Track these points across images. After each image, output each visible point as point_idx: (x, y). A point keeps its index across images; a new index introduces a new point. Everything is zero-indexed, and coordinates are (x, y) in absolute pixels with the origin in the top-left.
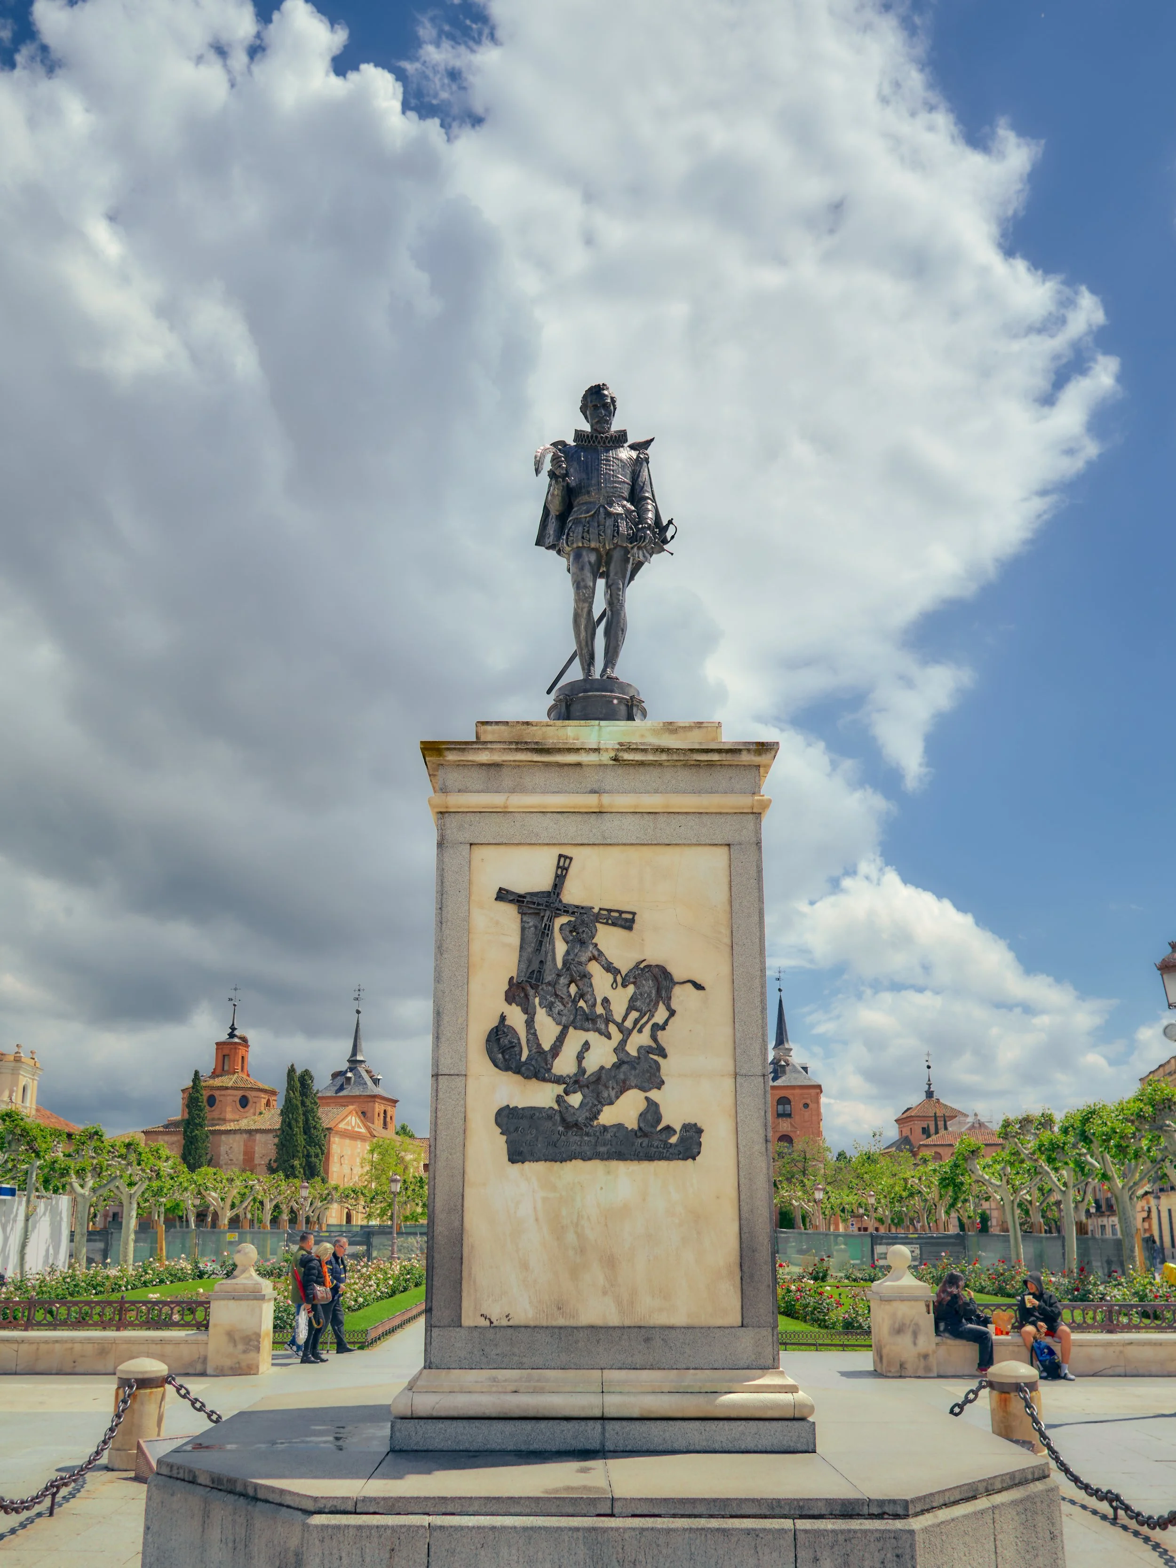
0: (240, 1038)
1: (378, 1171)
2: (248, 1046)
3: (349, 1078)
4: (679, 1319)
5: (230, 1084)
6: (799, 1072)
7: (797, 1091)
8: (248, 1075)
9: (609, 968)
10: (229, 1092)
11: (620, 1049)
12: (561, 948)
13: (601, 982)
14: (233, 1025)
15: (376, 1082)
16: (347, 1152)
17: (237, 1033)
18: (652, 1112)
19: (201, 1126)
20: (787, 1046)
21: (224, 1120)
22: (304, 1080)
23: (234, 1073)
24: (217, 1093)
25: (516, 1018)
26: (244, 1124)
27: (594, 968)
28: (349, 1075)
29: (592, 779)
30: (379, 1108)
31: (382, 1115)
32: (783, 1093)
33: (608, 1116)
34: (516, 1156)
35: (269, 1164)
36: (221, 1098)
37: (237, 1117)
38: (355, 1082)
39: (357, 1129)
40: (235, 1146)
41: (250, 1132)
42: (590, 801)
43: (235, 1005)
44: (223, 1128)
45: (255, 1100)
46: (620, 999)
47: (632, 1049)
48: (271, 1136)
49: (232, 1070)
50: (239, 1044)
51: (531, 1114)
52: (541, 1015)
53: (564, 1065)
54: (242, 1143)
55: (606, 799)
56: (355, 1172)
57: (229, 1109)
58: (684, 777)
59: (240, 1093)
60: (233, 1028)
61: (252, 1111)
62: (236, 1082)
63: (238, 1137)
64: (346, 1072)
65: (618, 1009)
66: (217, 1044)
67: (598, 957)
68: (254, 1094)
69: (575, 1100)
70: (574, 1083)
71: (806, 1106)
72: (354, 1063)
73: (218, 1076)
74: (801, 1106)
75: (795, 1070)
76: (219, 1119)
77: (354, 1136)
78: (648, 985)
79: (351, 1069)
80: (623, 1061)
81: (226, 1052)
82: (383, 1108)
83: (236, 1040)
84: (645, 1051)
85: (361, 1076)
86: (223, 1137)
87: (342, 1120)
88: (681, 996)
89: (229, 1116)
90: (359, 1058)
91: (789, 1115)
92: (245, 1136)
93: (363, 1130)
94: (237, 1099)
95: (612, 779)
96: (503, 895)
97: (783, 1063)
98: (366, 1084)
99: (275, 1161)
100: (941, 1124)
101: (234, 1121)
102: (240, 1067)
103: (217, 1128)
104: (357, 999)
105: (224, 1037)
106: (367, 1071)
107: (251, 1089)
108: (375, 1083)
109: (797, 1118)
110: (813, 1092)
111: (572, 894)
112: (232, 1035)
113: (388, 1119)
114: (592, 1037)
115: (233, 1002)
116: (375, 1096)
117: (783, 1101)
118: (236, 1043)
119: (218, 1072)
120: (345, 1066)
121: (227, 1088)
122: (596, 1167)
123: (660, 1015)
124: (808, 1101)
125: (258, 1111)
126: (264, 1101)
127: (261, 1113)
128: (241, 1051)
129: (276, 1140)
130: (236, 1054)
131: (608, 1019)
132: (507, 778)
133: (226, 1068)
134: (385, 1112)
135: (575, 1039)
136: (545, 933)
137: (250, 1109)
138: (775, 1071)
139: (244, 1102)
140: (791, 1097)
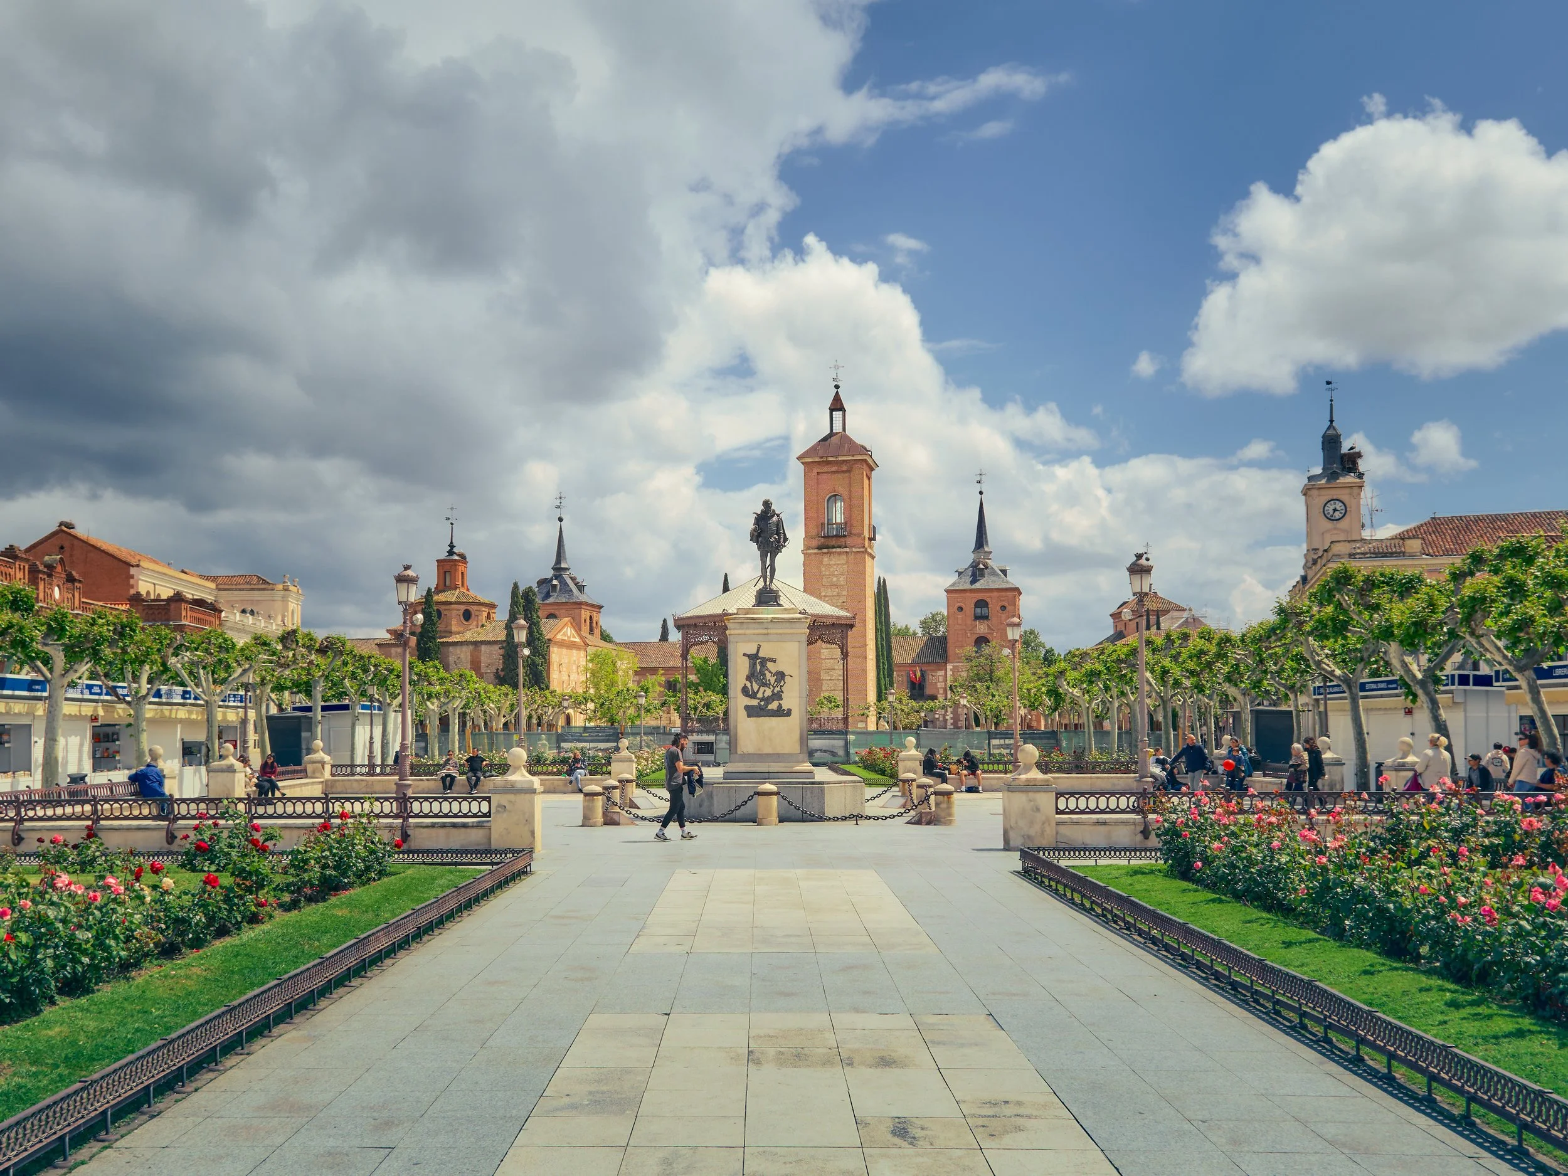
0: (459, 555)
1: (595, 677)
2: (466, 563)
3: (555, 586)
4: (786, 752)
5: (453, 600)
6: (998, 575)
7: (995, 594)
8: (468, 590)
9: (770, 672)
10: (453, 606)
11: (773, 691)
12: (759, 667)
13: (768, 675)
14: (452, 542)
15: (581, 588)
16: (565, 661)
17: (455, 550)
18: (780, 706)
19: (434, 639)
20: (986, 549)
21: (450, 633)
22: (528, 595)
23: (456, 588)
24: (442, 608)
25: (748, 684)
26: (468, 636)
27: (766, 672)
28: (555, 582)
29: (765, 625)
30: (585, 614)
31: (588, 621)
32: (980, 596)
33: (770, 707)
34: (749, 716)
35: (497, 672)
36: (446, 612)
37: (461, 629)
38: (560, 589)
39: (572, 639)
40: (462, 656)
41: (476, 644)
42: (765, 631)
43: (452, 524)
44: (450, 640)
45: (477, 613)
46: (773, 680)
47: (775, 691)
48: (497, 647)
49: (453, 586)
50: (459, 561)
51: (752, 707)
52: (754, 683)
53: (760, 695)
54: (469, 654)
55: (769, 631)
56: (572, 678)
57: (454, 622)
58: (788, 625)
59: (463, 608)
60: (452, 546)
61: (475, 623)
62: (458, 597)
63: (464, 648)
64: (551, 580)
65: (772, 682)
66: (438, 561)
67: (768, 669)
68: (475, 608)
69: (762, 703)
70: (762, 699)
71: (1003, 608)
72: (558, 570)
73: (441, 592)
74: (999, 608)
75: (994, 573)
76: (446, 632)
77: (571, 646)
78: (779, 676)
79: (556, 577)
80: (774, 694)
81: (447, 568)
82: (588, 614)
83: (456, 557)
84: (778, 692)
85: (566, 584)
86: (451, 649)
87: (560, 631)
88: (787, 679)
89: (454, 628)
90: (563, 565)
91: (986, 618)
92: (471, 647)
93: (577, 640)
94: (461, 613)
95: (770, 626)
96: (745, 655)
97: (982, 566)
98: (571, 591)
99: (502, 670)
100: (1153, 619)
101: (459, 633)
102: (460, 583)
103: (445, 640)
104: (559, 507)
105: (443, 555)
106: (571, 578)
107: (473, 603)
108: (580, 591)
109: (994, 620)
110: (1010, 594)
111: (760, 655)
112: (451, 553)
113: (594, 625)
114: (766, 689)
115: (450, 521)
116: (581, 603)
117: (981, 604)
118: (455, 560)
119: (441, 587)
120: (549, 574)
121: (451, 603)
122: (767, 718)
123: (782, 683)
124: (1005, 604)
125: (480, 624)
126: (485, 614)
127: (483, 626)
128: (461, 568)
129: (502, 652)
130: (456, 570)
131: (770, 684)
132: (745, 626)
133: (448, 583)
134: (591, 617)
135: (762, 689)
136: (755, 664)
137: (473, 623)
138: (974, 575)
139: (467, 615)
140: (988, 600)
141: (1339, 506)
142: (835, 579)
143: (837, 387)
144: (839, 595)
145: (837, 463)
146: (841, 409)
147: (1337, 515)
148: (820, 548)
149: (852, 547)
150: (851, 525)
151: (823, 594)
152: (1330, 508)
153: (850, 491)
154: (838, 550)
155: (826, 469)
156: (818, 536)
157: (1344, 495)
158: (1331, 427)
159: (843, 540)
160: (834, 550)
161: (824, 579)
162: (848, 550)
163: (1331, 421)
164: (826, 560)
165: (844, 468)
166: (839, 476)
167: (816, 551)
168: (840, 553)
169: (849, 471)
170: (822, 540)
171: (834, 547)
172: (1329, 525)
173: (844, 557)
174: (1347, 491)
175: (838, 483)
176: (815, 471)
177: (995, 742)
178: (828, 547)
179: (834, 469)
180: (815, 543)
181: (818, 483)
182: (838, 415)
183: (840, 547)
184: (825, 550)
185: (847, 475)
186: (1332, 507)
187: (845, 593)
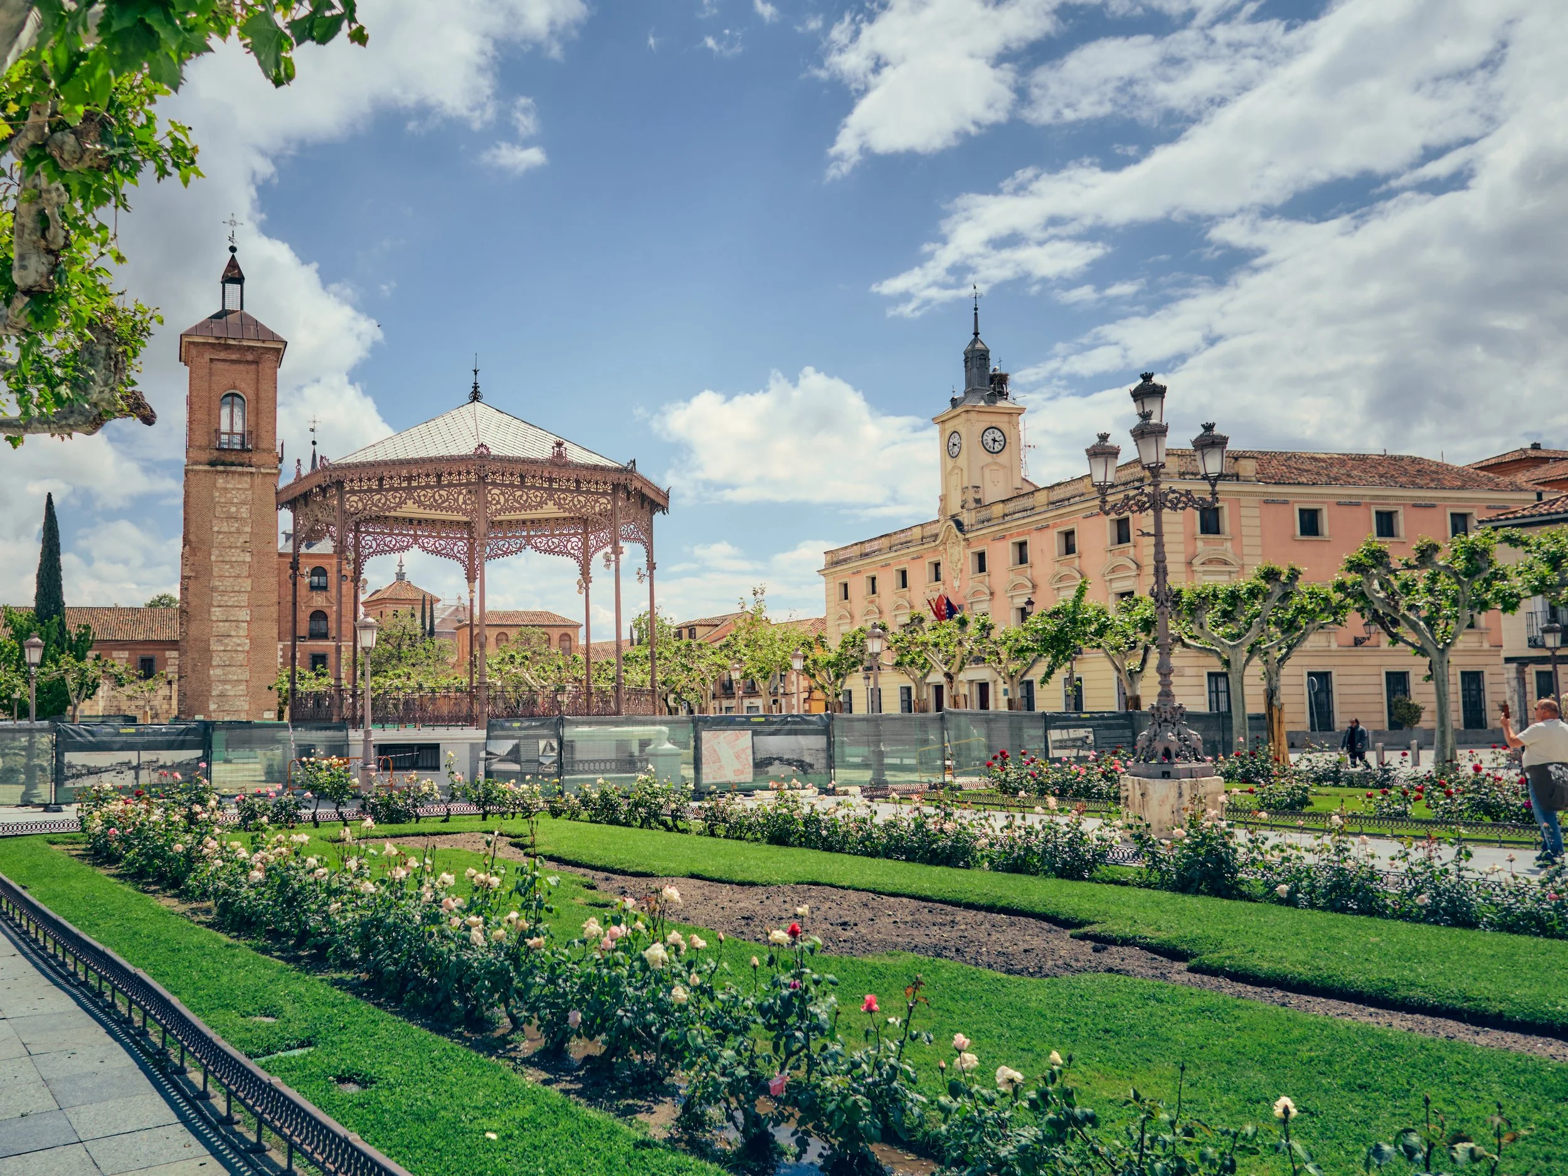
32: (317, 562)
91: (324, 589)
117: (319, 571)
140: (327, 567)
141: (997, 435)
142: (233, 509)
143: (233, 249)
144: (239, 532)
145: (240, 348)
146: (239, 280)
147: (997, 447)
148: (212, 464)
149: (258, 467)
150: (258, 436)
151: (216, 529)
152: (989, 437)
153: (257, 389)
154: (240, 469)
155: (223, 355)
156: (208, 447)
157: (1002, 422)
158: (976, 340)
159: (246, 455)
160: (233, 468)
161: (218, 509)
162: (253, 470)
163: (976, 334)
164: (220, 482)
165: (250, 357)
166: (241, 367)
167: (207, 468)
168: (241, 474)
169: (256, 362)
170: (216, 454)
171: (232, 464)
172: (987, 458)
173: (248, 479)
174: (1006, 418)
175: (242, 379)
176: (207, 356)
177: (1055, 735)
178: (223, 464)
179: (234, 357)
180: (205, 456)
181: (211, 374)
182: (233, 289)
183: (242, 465)
184: (221, 468)
185: (253, 367)
186: (991, 437)
187: (248, 529)
